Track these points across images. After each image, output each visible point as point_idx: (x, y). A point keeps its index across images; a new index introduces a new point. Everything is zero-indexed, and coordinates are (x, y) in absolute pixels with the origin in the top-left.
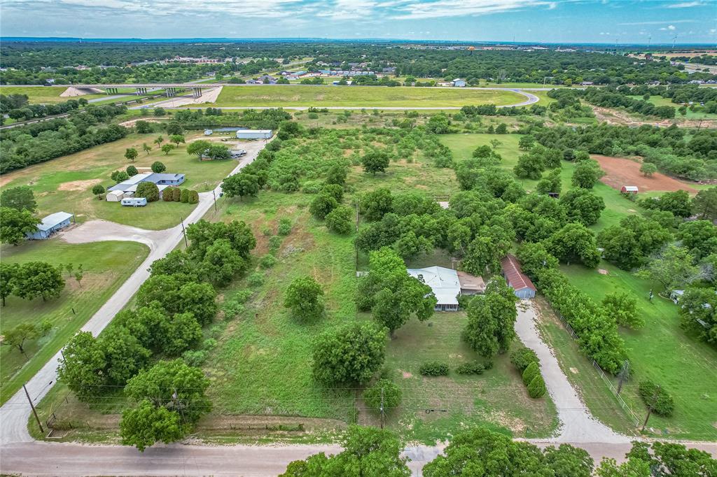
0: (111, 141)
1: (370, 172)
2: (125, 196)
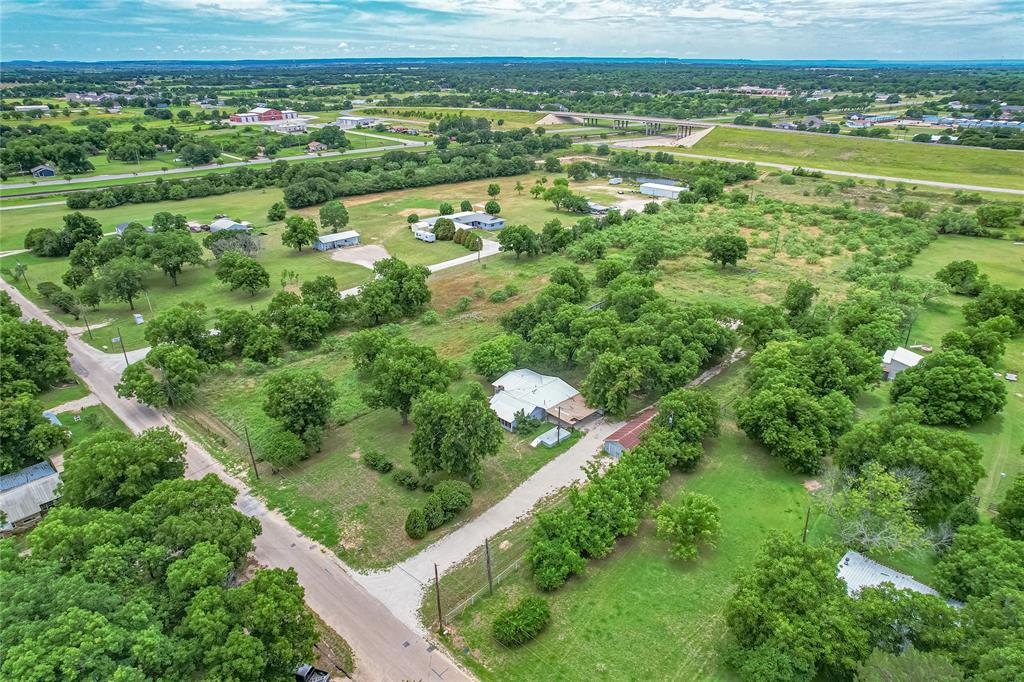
0: (507, 175)
1: (720, 262)
2: (425, 229)
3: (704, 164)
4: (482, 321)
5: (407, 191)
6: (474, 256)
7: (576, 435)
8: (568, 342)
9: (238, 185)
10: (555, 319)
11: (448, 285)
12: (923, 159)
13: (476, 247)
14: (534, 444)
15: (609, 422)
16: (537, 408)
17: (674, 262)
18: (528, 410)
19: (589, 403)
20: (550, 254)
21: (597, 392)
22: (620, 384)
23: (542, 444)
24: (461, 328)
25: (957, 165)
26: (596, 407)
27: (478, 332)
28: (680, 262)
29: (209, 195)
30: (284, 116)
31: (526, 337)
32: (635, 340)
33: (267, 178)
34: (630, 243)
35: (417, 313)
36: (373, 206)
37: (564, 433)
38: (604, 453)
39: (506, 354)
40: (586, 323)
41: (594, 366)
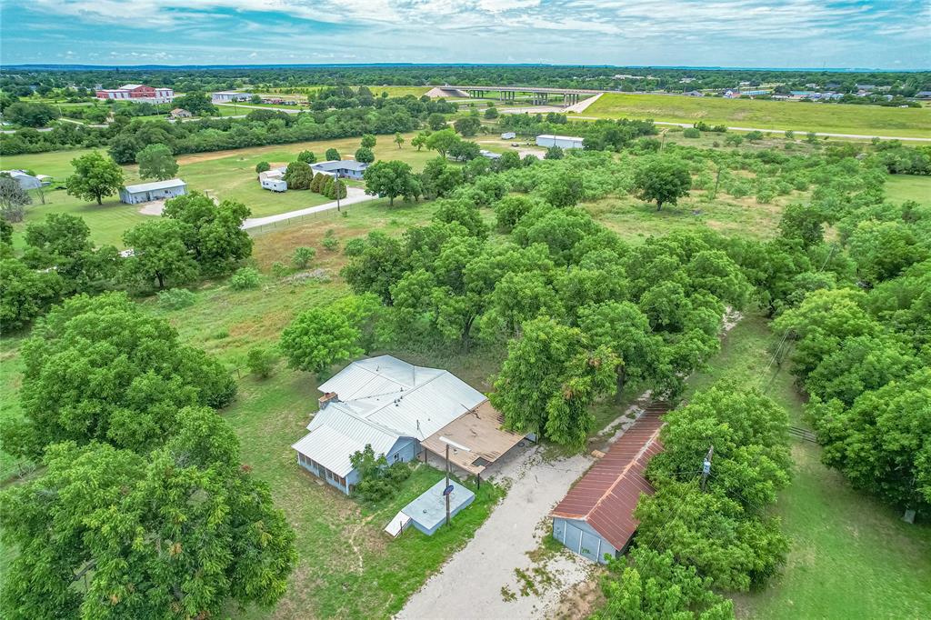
0: (386, 133)
1: (654, 202)
2: (276, 177)
3: (599, 122)
4: (327, 282)
5: (268, 147)
6: (334, 204)
7: (486, 495)
8: (461, 302)
9: (64, 143)
10: (437, 263)
11: (290, 236)
12: (817, 117)
13: (337, 193)
14: (393, 528)
15: (549, 458)
16: (401, 440)
17: (595, 204)
18: (383, 446)
19: (509, 422)
20: (434, 200)
21: (522, 399)
22: (577, 383)
23: (411, 528)
24: (293, 292)
25: (852, 122)
26: (524, 429)
27: (319, 297)
28: (603, 205)
29: (19, 153)
30: (158, 94)
31: (388, 298)
32: (591, 293)
33: (103, 136)
34: (534, 185)
35: (227, 273)
36: (222, 162)
37: (462, 496)
38: (553, 544)
39: (346, 329)
40: (494, 266)
41: (515, 347)
